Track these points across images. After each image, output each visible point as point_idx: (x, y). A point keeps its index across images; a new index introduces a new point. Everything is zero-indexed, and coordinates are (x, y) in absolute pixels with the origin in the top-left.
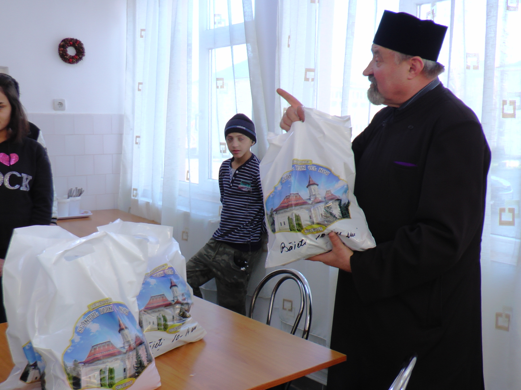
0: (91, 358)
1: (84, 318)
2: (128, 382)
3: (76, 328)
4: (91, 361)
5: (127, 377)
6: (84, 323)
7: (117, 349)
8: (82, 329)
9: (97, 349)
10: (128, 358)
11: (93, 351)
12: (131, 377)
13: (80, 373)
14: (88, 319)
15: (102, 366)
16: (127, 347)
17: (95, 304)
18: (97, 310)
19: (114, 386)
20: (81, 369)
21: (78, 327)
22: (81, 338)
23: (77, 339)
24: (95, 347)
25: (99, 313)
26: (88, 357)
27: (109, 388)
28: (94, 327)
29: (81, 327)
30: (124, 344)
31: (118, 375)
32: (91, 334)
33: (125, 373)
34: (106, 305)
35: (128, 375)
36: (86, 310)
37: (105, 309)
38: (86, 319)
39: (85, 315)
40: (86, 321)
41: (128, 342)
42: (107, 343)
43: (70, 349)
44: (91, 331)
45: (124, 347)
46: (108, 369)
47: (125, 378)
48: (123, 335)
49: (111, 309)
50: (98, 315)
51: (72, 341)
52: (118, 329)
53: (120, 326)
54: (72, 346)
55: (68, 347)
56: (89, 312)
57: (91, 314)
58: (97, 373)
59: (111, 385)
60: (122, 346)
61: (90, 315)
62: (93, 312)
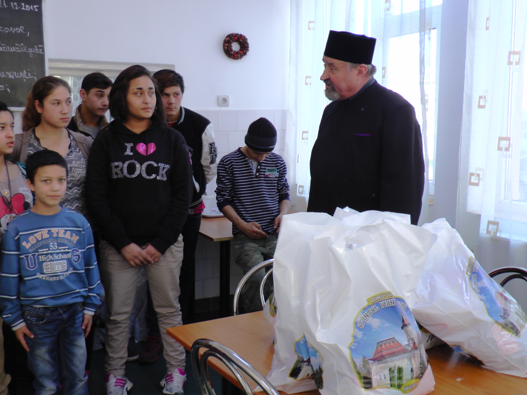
0: (379, 355)
1: (363, 312)
2: (414, 383)
3: (356, 323)
4: (378, 358)
5: (414, 378)
6: (363, 318)
7: (402, 346)
8: (362, 324)
9: (384, 346)
10: (414, 357)
11: (379, 348)
12: (416, 378)
13: (370, 371)
14: (368, 314)
15: (391, 365)
16: (411, 345)
17: (375, 297)
18: (377, 304)
19: (402, 387)
20: (371, 367)
21: (358, 322)
22: (363, 334)
23: (360, 335)
24: (380, 344)
25: (380, 307)
26: (375, 355)
27: (397, 389)
28: (375, 322)
29: (360, 322)
30: (408, 341)
31: (407, 375)
32: (374, 330)
33: (412, 373)
34: (387, 298)
35: (415, 376)
36: (365, 304)
37: (386, 302)
38: (366, 314)
39: (365, 309)
40: (365, 316)
41: (412, 339)
42: (392, 340)
43: (354, 346)
44: (372, 327)
45: (409, 345)
46: (397, 368)
47: (412, 379)
48: (407, 333)
49: (394, 303)
50: (378, 309)
51: (355, 337)
52: (401, 325)
53: (403, 321)
54: (355, 342)
55: (351, 343)
56: (369, 306)
57: (371, 309)
58: (387, 372)
59: (399, 386)
60: (407, 343)
61: (369, 309)
62: (373, 306)
